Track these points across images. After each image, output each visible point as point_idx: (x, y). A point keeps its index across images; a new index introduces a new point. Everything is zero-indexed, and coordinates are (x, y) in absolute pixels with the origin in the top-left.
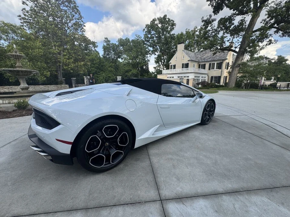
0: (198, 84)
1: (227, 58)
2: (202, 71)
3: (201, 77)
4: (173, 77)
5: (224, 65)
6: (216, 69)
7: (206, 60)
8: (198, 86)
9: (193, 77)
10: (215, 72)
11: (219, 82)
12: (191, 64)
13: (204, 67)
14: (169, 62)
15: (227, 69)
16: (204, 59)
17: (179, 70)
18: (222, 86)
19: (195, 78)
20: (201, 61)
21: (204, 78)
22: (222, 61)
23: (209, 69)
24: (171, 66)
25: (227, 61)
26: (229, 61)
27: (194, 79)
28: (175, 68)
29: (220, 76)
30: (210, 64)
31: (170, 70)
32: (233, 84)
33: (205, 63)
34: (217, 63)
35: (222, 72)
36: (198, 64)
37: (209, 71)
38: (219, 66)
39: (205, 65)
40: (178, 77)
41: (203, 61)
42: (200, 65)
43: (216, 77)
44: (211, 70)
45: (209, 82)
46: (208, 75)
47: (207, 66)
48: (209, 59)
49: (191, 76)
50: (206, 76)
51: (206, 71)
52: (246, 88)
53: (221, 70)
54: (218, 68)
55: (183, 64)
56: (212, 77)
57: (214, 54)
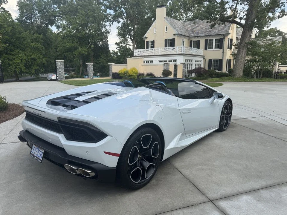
0: (191, 72)
1: (230, 32)
2: (195, 51)
3: (194, 61)
4: (152, 62)
5: (226, 43)
6: (215, 48)
7: (200, 35)
8: (191, 76)
9: (183, 62)
10: (214, 54)
11: (220, 68)
12: (178, 41)
13: (197, 45)
14: (144, 37)
15: (231, 48)
16: (198, 32)
17: (160, 49)
18: (224, 75)
19: (186, 63)
20: (192, 35)
21: (198, 63)
22: (222, 37)
23: (206, 49)
24: (147, 42)
25: (230, 37)
26: (232, 36)
27: (184, 65)
28: (153, 47)
29: (221, 58)
30: (206, 41)
31: (146, 49)
32: (240, 72)
33: (199, 39)
34: (216, 40)
35: (223, 52)
36: (189, 39)
37: (206, 51)
38: (220, 45)
39: (199, 41)
40: (160, 62)
41: (196, 35)
42: (191, 42)
43: (215, 61)
44: (208, 50)
45: (207, 68)
46: (204, 58)
47: (202, 43)
48: (205, 32)
49: (180, 60)
50: (202, 59)
51: (201, 51)
52: (257, 77)
53: (222, 50)
54: (218, 48)
55: (166, 40)
56: (210, 61)
57: (213, 26)
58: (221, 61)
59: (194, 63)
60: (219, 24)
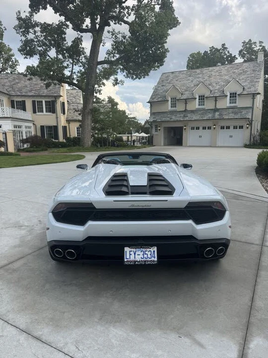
0: (24, 141)
1: (61, 94)
2: (20, 114)
3: (24, 127)
5: (59, 107)
6: (46, 112)
7: (24, 94)
8: (23, 147)
9: (12, 128)
10: (46, 119)
11: (57, 137)
13: (22, 106)
15: (64, 113)
16: (20, 90)
18: (63, 145)
19: (15, 129)
20: (13, 93)
21: (28, 130)
22: (53, 99)
23: (34, 112)
25: (61, 99)
26: (64, 99)
27: (14, 133)
29: (55, 124)
30: (34, 102)
33: (23, 99)
34: (46, 102)
35: (57, 118)
36: (9, 98)
37: (35, 114)
38: (51, 108)
39: (24, 102)
41: (19, 94)
42: (12, 102)
43: (50, 127)
44: (37, 113)
45: (39, 134)
46: (34, 124)
47: (29, 105)
48: (31, 91)
49: (7, 126)
50: (31, 125)
51: (28, 114)
53: (54, 115)
54: (50, 112)
56: (42, 127)
57: (48, 86)
58: (56, 128)
59: (24, 130)
60: (55, 84)
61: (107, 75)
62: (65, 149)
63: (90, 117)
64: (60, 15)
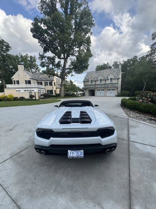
0: (41, 95)
1: (54, 79)
2: (40, 86)
4: (20, 91)
5: (53, 84)
6: (49, 85)
9: (37, 91)
10: (49, 88)
11: (52, 94)
12: (32, 81)
13: (41, 84)
14: (12, 78)
15: (55, 86)
16: (41, 78)
17: (23, 85)
18: (54, 96)
20: (38, 79)
22: (51, 81)
23: (45, 85)
24: (14, 81)
25: (54, 81)
27: (38, 93)
28: (19, 84)
30: (45, 82)
33: (42, 81)
34: (49, 82)
38: (51, 84)
40: (25, 91)
41: (40, 79)
42: (38, 82)
43: (50, 90)
45: (47, 93)
47: (43, 83)
48: (44, 79)
49: (36, 90)
50: (44, 90)
51: (43, 86)
53: (52, 86)
55: (26, 81)
56: (48, 90)
57: (49, 77)
58: (52, 91)
59: (41, 91)
60: (52, 76)
61: (69, 73)
62: (55, 98)
63: (63, 87)
64: (54, 54)
